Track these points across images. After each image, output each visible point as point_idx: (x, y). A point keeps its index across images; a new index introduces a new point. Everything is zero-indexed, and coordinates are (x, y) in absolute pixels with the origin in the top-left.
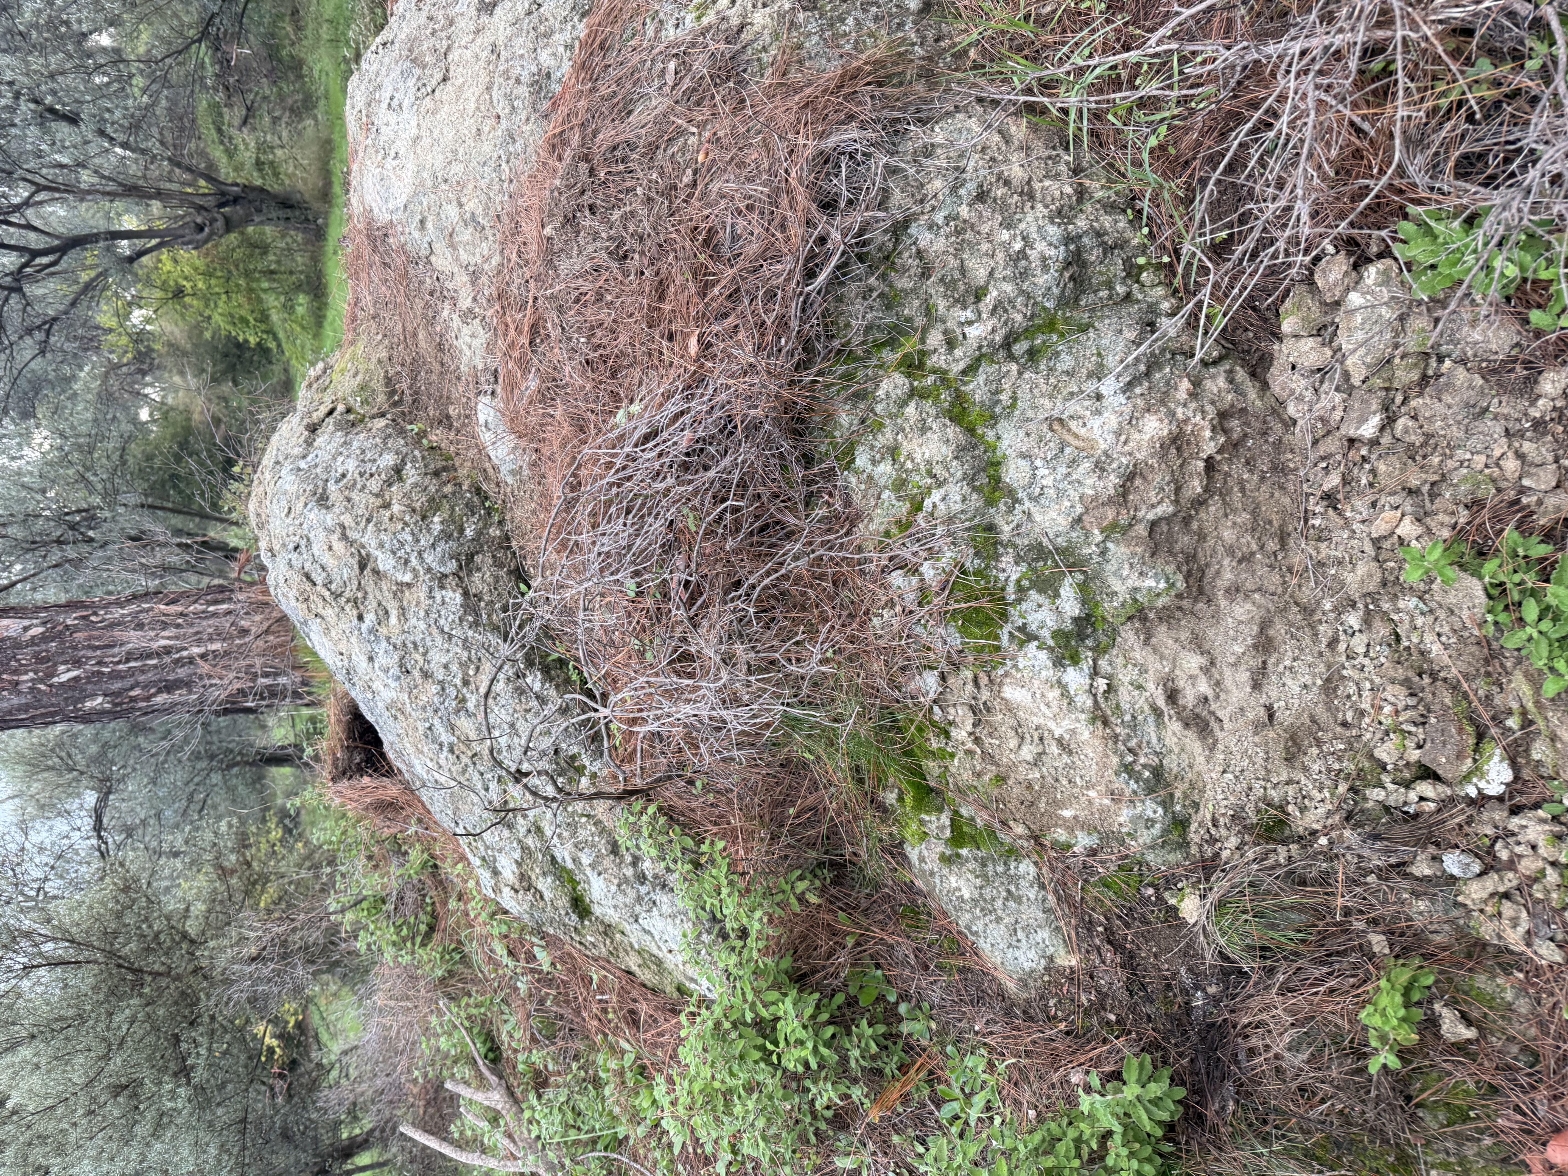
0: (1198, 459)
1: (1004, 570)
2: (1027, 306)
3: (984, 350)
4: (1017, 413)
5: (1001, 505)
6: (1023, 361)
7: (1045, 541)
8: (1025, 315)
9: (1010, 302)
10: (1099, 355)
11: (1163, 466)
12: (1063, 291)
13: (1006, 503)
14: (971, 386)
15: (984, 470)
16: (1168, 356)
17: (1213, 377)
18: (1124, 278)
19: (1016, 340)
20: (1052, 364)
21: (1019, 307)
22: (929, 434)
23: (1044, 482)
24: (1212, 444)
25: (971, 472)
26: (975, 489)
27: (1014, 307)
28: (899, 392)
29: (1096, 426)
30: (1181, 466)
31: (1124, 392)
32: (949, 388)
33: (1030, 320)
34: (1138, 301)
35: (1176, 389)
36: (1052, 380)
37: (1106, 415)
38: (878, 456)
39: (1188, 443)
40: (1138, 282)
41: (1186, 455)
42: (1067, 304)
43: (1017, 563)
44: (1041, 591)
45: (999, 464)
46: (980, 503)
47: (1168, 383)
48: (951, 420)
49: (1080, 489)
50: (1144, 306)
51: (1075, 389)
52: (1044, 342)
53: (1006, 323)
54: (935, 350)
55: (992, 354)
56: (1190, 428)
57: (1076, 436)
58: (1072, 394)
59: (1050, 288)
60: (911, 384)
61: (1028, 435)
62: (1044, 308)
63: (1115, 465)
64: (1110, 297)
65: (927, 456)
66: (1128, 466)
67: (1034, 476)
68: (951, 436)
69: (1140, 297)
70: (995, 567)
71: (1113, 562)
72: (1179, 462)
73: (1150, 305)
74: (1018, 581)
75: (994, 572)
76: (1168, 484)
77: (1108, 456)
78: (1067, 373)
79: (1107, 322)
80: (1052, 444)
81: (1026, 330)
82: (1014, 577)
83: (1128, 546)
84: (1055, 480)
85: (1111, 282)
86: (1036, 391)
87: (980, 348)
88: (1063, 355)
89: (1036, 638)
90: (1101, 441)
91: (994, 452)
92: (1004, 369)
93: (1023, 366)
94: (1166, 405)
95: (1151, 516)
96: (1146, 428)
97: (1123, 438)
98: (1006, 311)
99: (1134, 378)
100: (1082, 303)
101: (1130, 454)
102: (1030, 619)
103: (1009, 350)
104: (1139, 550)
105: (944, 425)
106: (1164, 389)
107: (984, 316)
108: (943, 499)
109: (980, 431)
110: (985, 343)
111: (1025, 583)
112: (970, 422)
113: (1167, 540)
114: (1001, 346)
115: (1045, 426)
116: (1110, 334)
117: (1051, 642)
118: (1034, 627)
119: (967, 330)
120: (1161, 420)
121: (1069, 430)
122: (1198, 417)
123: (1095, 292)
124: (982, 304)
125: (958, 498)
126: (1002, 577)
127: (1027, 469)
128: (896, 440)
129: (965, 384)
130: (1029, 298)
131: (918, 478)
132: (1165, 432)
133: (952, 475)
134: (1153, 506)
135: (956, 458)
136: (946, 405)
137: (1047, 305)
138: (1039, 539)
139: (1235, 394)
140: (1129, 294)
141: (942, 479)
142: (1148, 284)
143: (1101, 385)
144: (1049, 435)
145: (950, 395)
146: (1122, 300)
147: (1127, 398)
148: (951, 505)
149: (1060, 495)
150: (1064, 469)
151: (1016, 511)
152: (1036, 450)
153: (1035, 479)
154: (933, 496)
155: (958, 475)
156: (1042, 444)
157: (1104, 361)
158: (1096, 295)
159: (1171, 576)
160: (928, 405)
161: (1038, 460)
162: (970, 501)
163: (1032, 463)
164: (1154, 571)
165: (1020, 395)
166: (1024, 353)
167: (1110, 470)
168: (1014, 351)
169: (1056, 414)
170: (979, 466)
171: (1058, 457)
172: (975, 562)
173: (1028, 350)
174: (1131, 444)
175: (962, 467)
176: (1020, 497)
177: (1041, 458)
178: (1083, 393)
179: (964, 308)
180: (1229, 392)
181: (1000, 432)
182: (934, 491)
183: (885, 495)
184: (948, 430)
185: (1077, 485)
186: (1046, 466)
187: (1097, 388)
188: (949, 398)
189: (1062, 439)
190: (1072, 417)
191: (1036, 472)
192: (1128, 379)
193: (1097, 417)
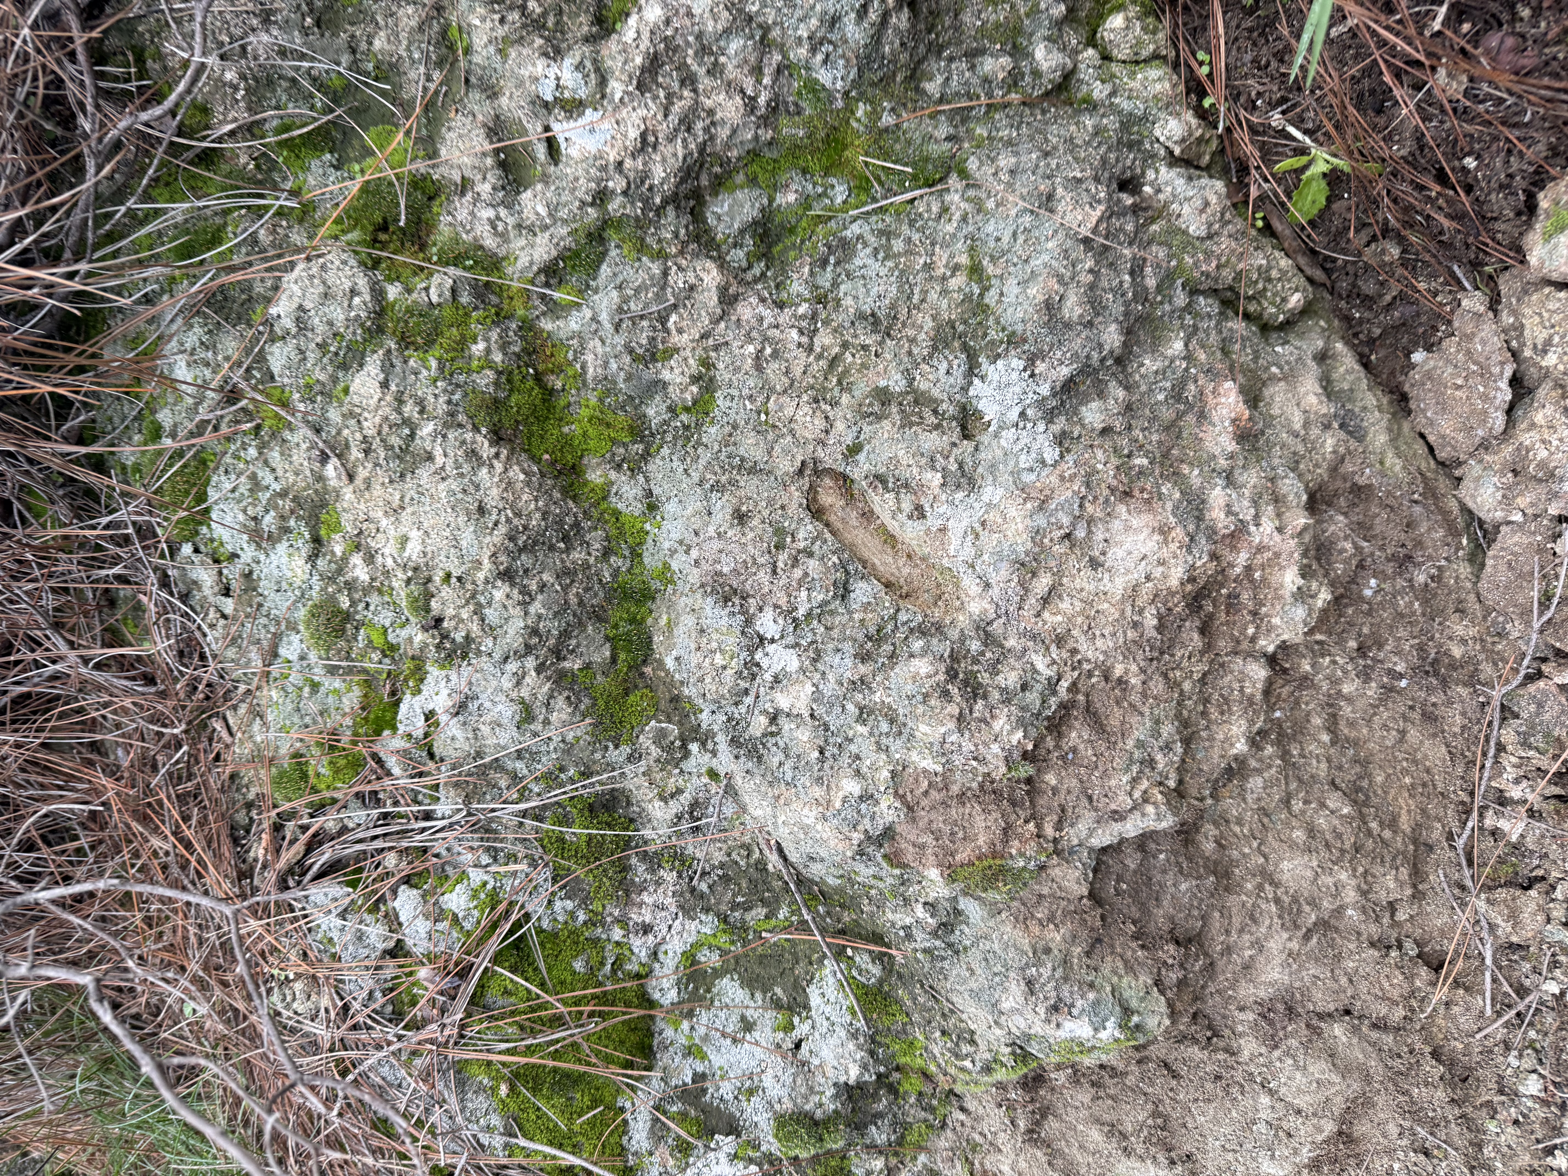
0: (1249, 655)
1: (647, 929)
2: (757, 71)
3: (614, 206)
4: (712, 433)
5: (645, 741)
6: (738, 256)
7: (773, 861)
8: (751, 103)
9: (703, 50)
10: (976, 271)
11: (1158, 686)
12: (877, 39)
13: (660, 736)
14: (574, 323)
15: (598, 616)
16: (1181, 299)
17: (1290, 377)
18: (1060, 24)
19: (719, 184)
20: (825, 280)
21: (732, 72)
22: (424, 474)
23: (783, 701)
24: (1300, 612)
25: (553, 627)
26: (562, 679)
27: (715, 70)
28: (339, 315)
29: (957, 528)
30: (1203, 680)
31: (1050, 417)
32: (500, 317)
33: (765, 121)
34: (1091, 106)
35: (1202, 416)
36: (824, 339)
37: (990, 493)
38: (269, 521)
39: (1232, 603)
40: (1091, 41)
41: (1223, 644)
42: (886, 81)
43: (687, 911)
44: (751, 983)
45: (647, 596)
46: (581, 730)
47: (1177, 394)
48: (497, 437)
49: (897, 747)
50: (1111, 122)
51: (896, 382)
52: (806, 202)
53: (686, 123)
54: (465, 185)
55: (640, 224)
56: (1242, 558)
57: (890, 540)
58: (883, 396)
59: (834, 21)
60: (378, 294)
61: (741, 518)
62: (813, 87)
63: (1010, 678)
64: (1014, 80)
65: (413, 550)
66: (1052, 685)
67: (752, 670)
68: (493, 496)
69: (1099, 91)
70: (622, 922)
71: (974, 957)
72: (1198, 669)
73: (1128, 122)
74: (690, 957)
75: (617, 934)
76: (1167, 747)
77: (989, 639)
78: (873, 320)
79: (1006, 161)
80: (813, 565)
81: (754, 154)
82: (675, 947)
83: (1023, 920)
84: (817, 696)
85: (1018, 30)
86: (773, 369)
87: (601, 197)
88: (862, 257)
89: (733, 1129)
90: (970, 585)
91: (636, 555)
92: (677, 280)
93: (739, 274)
94: (1176, 477)
95: (1103, 838)
96: (1116, 553)
97: (1042, 584)
98: (689, 80)
99: (1086, 370)
100: (932, 87)
101: (1060, 641)
102: (717, 1060)
103: (697, 215)
104: (1055, 937)
105: (473, 454)
106: (1167, 414)
107: (616, 88)
108: (460, 709)
109: (595, 476)
110: (617, 184)
111: (710, 959)
112: (566, 442)
113: (1135, 893)
114: (673, 199)
115: (795, 496)
116: (1015, 204)
117: (771, 1144)
118: (727, 1090)
119: (561, 129)
120: (1164, 531)
121: (868, 515)
122: (1268, 526)
123: (973, 55)
124: (611, 46)
125: (506, 711)
126: (640, 946)
127: (732, 641)
128: (320, 478)
129: (555, 309)
130: (765, 44)
131: (385, 618)
132: (1176, 575)
133: (490, 630)
134: (1118, 816)
135: (507, 575)
136: (485, 380)
137: (824, 77)
138: (756, 855)
139: (1342, 435)
140: (1068, 77)
141: (459, 637)
142: (1123, 52)
143: (976, 381)
144: (807, 529)
145: (504, 346)
146: (1047, 94)
147: (1061, 439)
148: (485, 730)
149: (830, 751)
150: (849, 662)
151: (689, 765)
152: (764, 576)
153: (754, 677)
154: (427, 688)
155: (512, 632)
156: (783, 558)
157: (991, 298)
158: (972, 68)
159: (1134, 1004)
160: (425, 373)
161: (768, 614)
162: (546, 722)
163: (749, 622)
164: (1091, 996)
165: (722, 374)
166: (742, 232)
167: (996, 695)
168: (711, 220)
169: (831, 457)
170: (581, 603)
171: (832, 613)
172: (558, 905)
173: (755, 223)
174: (1065, 605)
175: (524, 604)
176: (704, 726)
177: (776, 606)
178: (920, 399)
179: (554, 53)
180: (1327, 427)
181: (656, 491)
182: (434, 672)
183: (291, 648)
184: (484, 470)
185: (885, 727)
186: (790, 640)
187: (965, 389)
188: (498, 357)
189: (845, 547)
190: (881, 479)
191: (758, 656)
192: (1065, 371)
193: (960, 495)
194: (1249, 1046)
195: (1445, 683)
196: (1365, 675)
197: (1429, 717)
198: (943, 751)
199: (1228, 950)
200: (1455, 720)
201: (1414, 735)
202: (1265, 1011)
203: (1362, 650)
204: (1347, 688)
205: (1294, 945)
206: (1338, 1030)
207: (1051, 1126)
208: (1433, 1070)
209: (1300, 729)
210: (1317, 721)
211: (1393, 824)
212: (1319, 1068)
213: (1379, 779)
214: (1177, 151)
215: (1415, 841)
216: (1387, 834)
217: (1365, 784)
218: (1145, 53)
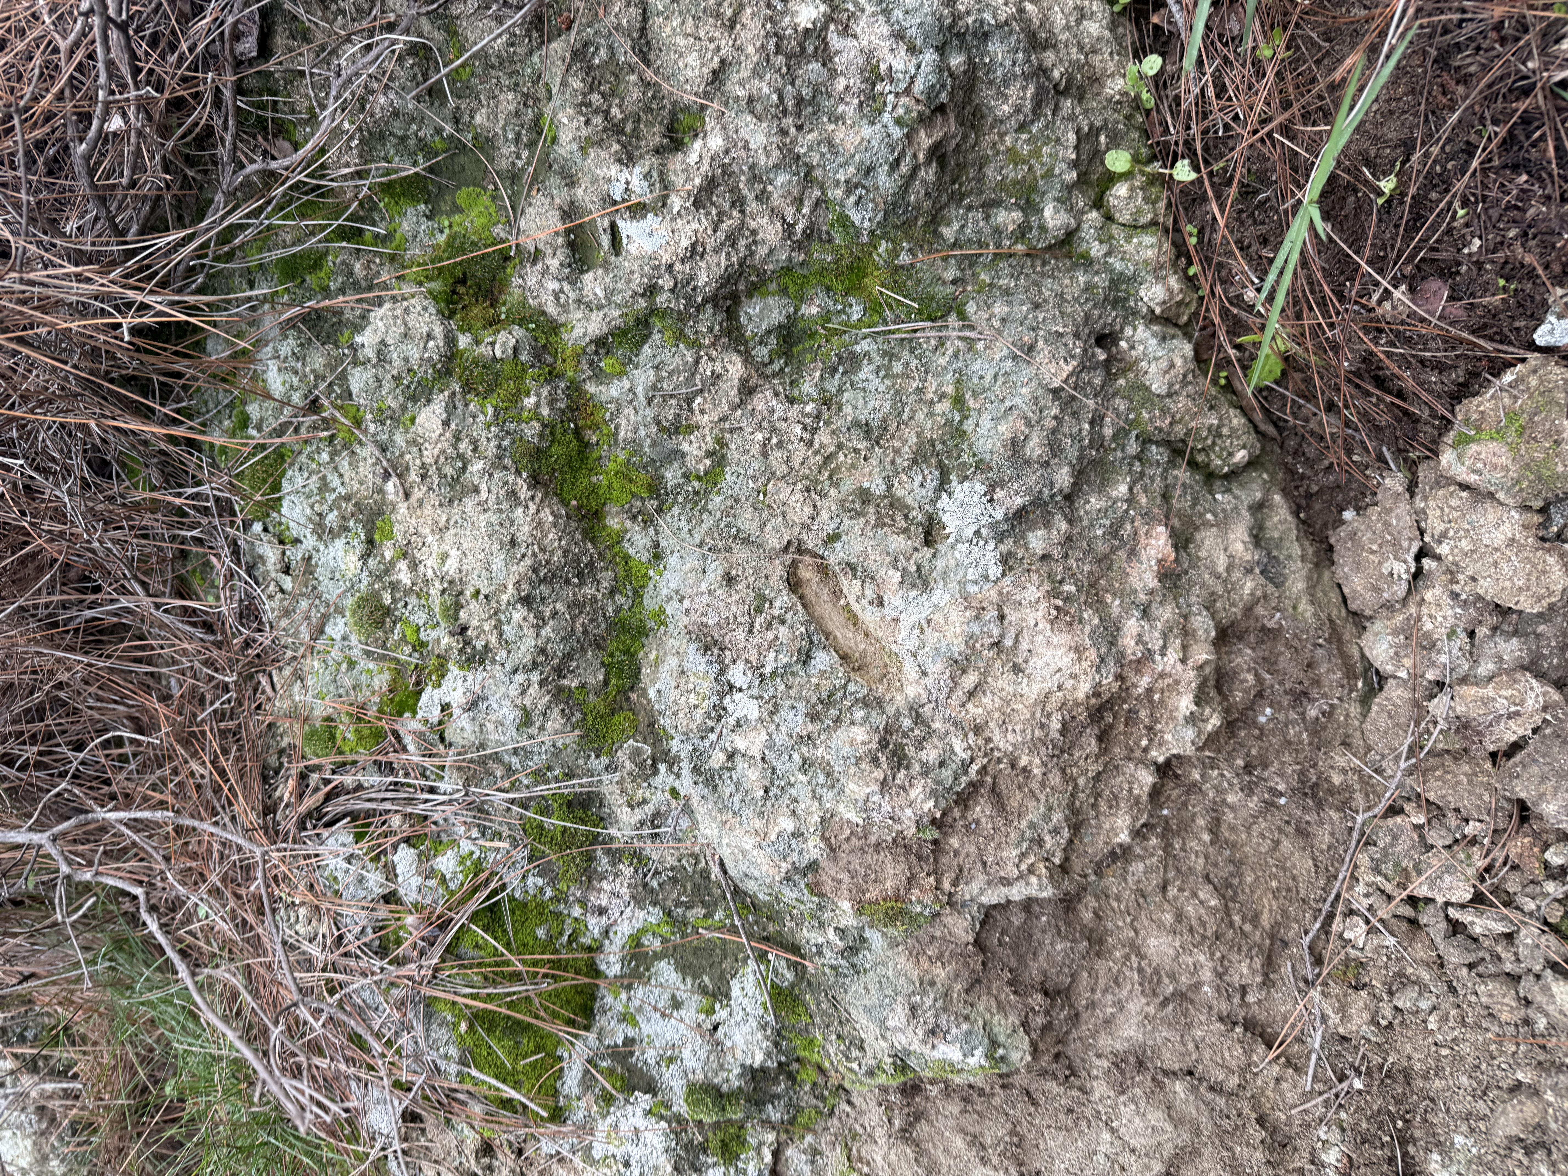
0: (1142, 762)
1: (602, 911)
2: (799, 202)
3: (661, 299)
4: (717, 502)
5: (622, 756)
6: (762, 352)
7: (716, 873)
8: (789, 229)
9: (755, 178)
10: (959, 401)
11: (1055, 779)
12: (905, 189)
13: (635, 754)
14: (615, 390)
15: (598, 644)
16: (1133, 448)
17: (1223, 523)
18: (1070, 188)
19: (753, 290)
20: (832, 385)
21: (776, 199)
22: (470, 503)
23: (741, 744)
24: (1190, 733)
25: (558, 649)
27: (763, 197)
28: (414, 354)
29: (907, 621)
30: (1097, 778)
31: (1000, 538)
32: (553, 376)
33: (799, 246)
34: (1087, 262)
35: (1133, 553)
36: (823, 438)
37: (940, 596)
38: (332, 519)
39: (1131, 718)
40: (1098, 203)
41: (1118, 751)
42: (908, 225)
43: (638, 901)
44: (684, 969)
45: (642, 632)
46: (570, 738)
47: (1114, 531)
48: (535, 482)
49: (828, 796)
50: (1101, 281)
51: (877, 486)
52: (826, 317)
53: (732, 240)
54: (537, 256)
55: (681, 317)
56: (1145, 681)
57: (853, 618)
58: (865, 496)
59: (869, 170)
60: (450, 341)
61: (730, 580)
62: (844, 221)
63: (931, 755)
64: (1022, 232)
65: (451, 566)
66: (965, 767)
67: (719, 712)
68: (524, 532)
69: (1097, 250)
70: (583, 902)
71: (871, 979)
72: (1094, 768)
73: (1116, 281)
74: (636, 941)
75: (577, 911)
76: (1056, 831)
77: (918, 719)
78: (866, 429)
79: (1000, 309)
81: (787, 269)
82: (624, 930)
83: (916, 955)
84: (770, 744)
85: (1033, 188)
86: (776, 455)
87: (651, 291)
88: (866, 372)
89: (651, 1088)
90: (910, 670)
91: (638, 596)
92: (706, 368)
93: (760, 368)
94: (1099, 605)
95: (991, 897)
96: (1036, 663)
98: (739, 202)
99: (1037, 502)
100: (949, 232)
101: (977, 730)
102: (646, 1029)
103: (731, 314)
104: (941, 973)
105: (512, 494)
106: (1102, 547)
107: (676, 202)
109: (613, 522)
110: (666, 282)
111: (653, 944)
112: (593, 490)
113: (1015, 947)
114: (713, 300)
115: (778, 571)
116: (1000, 351)
117: (681, 1107)
118: (651, 1055)
119: (626, 227)
120: (1079, 650)
121: (837, 593)
122: (1173, 656)
123: (989, 206)
124: (678, 162)
125: (510, 714)
126: (595, 924)
127: (706, 686)
128: (381, 491)
129: (600, 376)
130: (808, 180)
131: (420, 618)
132: (1084, 688)
134: (1006, 882)
135: (526, 601)
136: (531, 431)
137: (855, 215)
138: (703, 864)
139: (1262, 580)
140: (1070, 236)
141: (479, 645)
142: (1124, 217)
143: (944, 496)
144: (783, 600)
145: (552, 403)
146: (1050, 247)
147: (1006, 561)
148: (490, 727)
149: (774, 791)
150: (800, 719)
151: (657, 781)
152: (741, 634)
153: (720, 718)
154: (447, 683)
155: (523, 649)
156: (759, 620)
157: (969, 426)
158: (987, 217)
159: (1002, 1038)
160: (481, 417)
161: (740, 666)
162: (542, 728)
163: (723, 671)
164: (965, 1026)
165: (733, 454)
166: (768, 333)
167: (917, 767)
168: (743, 320)
169: (812, 541)
170: (585, 632)
171: (793, 674)
172: (531, 880)
173: (780, 326)
174: (987, 700)
175: (537, 628)
176: (673, 751)
177: (747, 661)
178: (895, 503)
179: (627, 159)
180: (1249, 571)
181: (663, 543)
182: (454, 671)
183: (336, 629)
184: (520, 510)
185: (821, 779)
186: (755, 691)
187: (934, 502)
188: (545, 411)
189: (813, 618)
190: (852, 567)
191: (726, 701)
192: (1019, 501)
193: (914, 593)
194: (1100, 1089)
195: (1320, 806)
196: (1249, 790)
197: (1302, 833)
198: (865, 807)
199: (1092, 1005)
200: (1323, 838)
201: (1286, 845)
202: (1119, 1062)
203: (1248, 768)
204: (1231, 799)
205: (1151, 1010)
206: (1180, 1086)
207: (923, 1129)
208: (1256, 1134)
209: (1185, 827)
210: (1201, 822)
211: (1255, 920)
212: (1156, 1117)
213: (1249, 879)
214: (1158, 311)
215: (1272, 937)
216: (1248, 927)
217: (1236, 881)
218: (1143, 221)
